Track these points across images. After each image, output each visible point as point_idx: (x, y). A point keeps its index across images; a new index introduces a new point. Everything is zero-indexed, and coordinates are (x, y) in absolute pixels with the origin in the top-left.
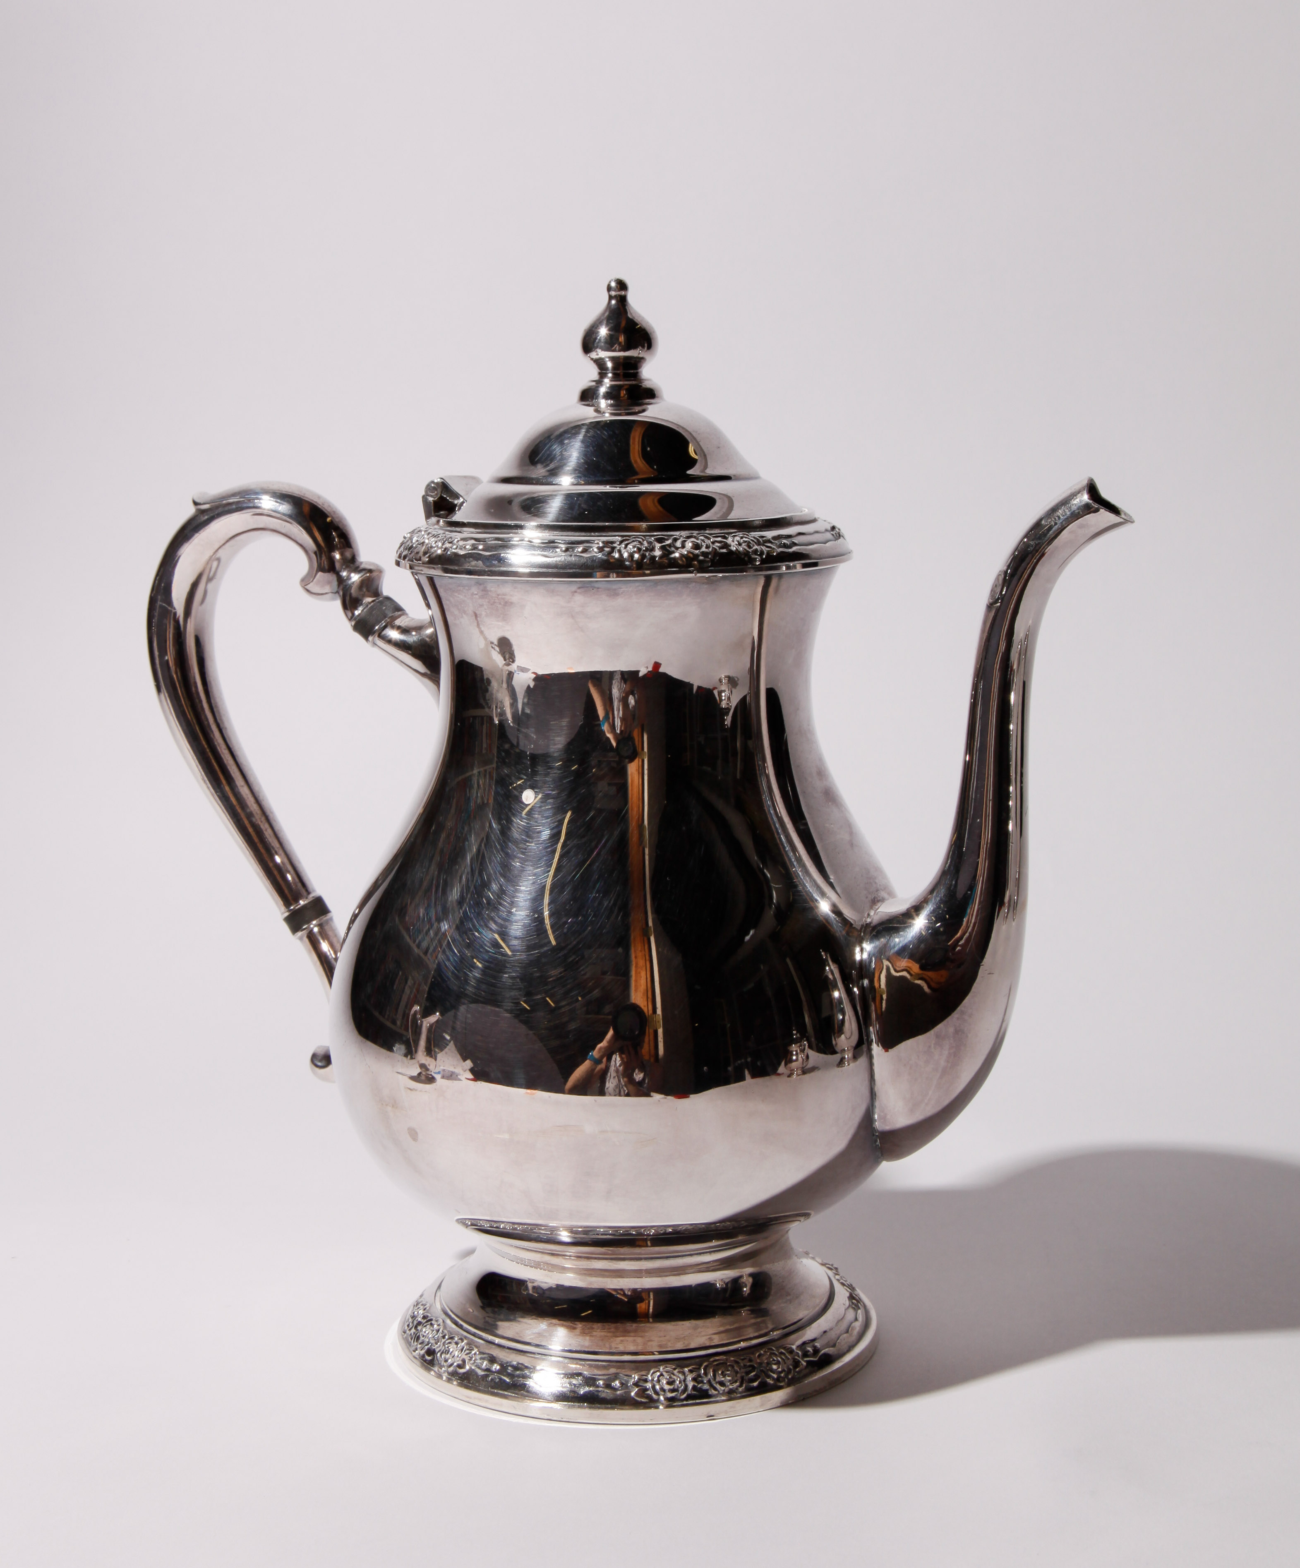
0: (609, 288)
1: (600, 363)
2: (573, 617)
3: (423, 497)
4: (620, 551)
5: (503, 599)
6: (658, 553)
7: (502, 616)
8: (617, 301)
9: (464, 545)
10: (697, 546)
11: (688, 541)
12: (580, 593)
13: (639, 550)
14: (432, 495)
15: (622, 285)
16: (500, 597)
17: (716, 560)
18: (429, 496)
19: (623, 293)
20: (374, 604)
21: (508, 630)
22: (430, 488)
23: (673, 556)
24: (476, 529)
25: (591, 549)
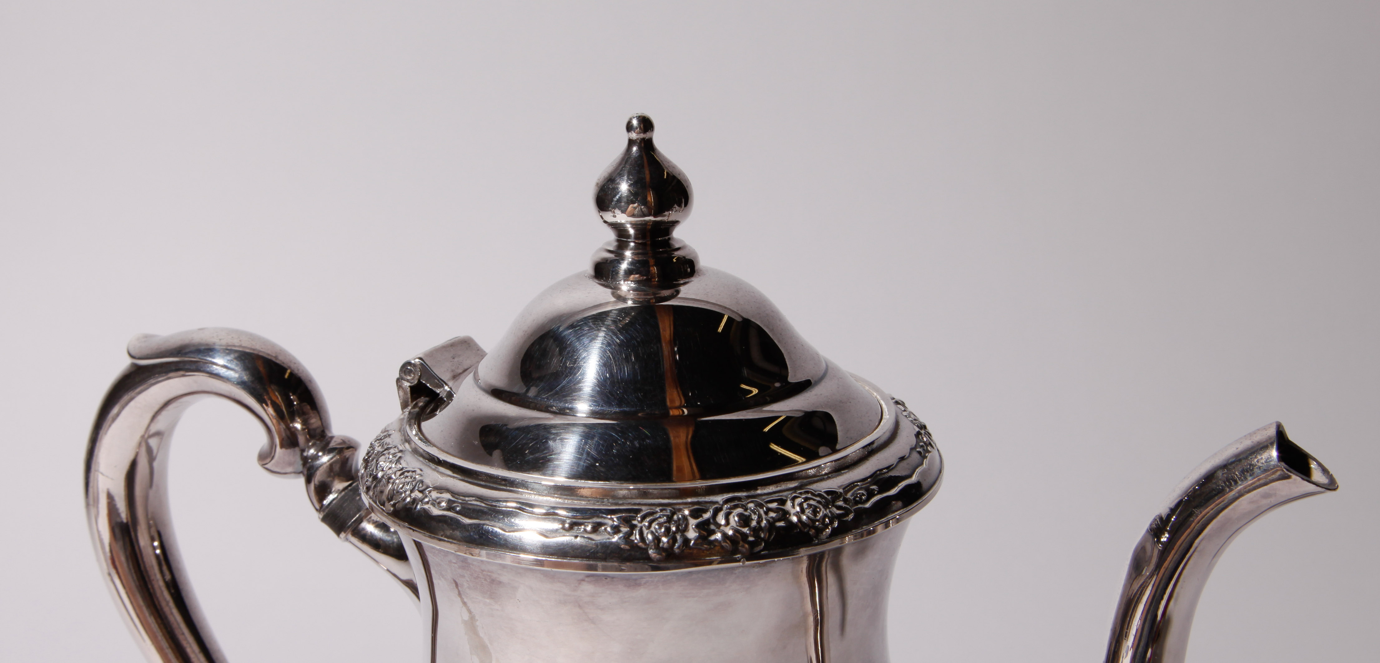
0: (629, 128)
1: (619, 229)
2: (580, 607)
3: (398, 380)
4: (641, 533)
5: (490, 576)
6: (692, 534)
7: (489, 593)
8: (640, 148)
9: (438, 498)
10: (744, 520)
11: (733, 514)
12: (589, 582)
13: (668, 530)
14: (408, 380)
15: (646, 124)
16: (484, 573)
17: (770, 541)
18: (404, 380)
19: (647, 136)
20: (346, 493)
21: (497, 610)
22: (406, 368)
23: (712, 538)
24: (454, 472)
25: (603, 528)
